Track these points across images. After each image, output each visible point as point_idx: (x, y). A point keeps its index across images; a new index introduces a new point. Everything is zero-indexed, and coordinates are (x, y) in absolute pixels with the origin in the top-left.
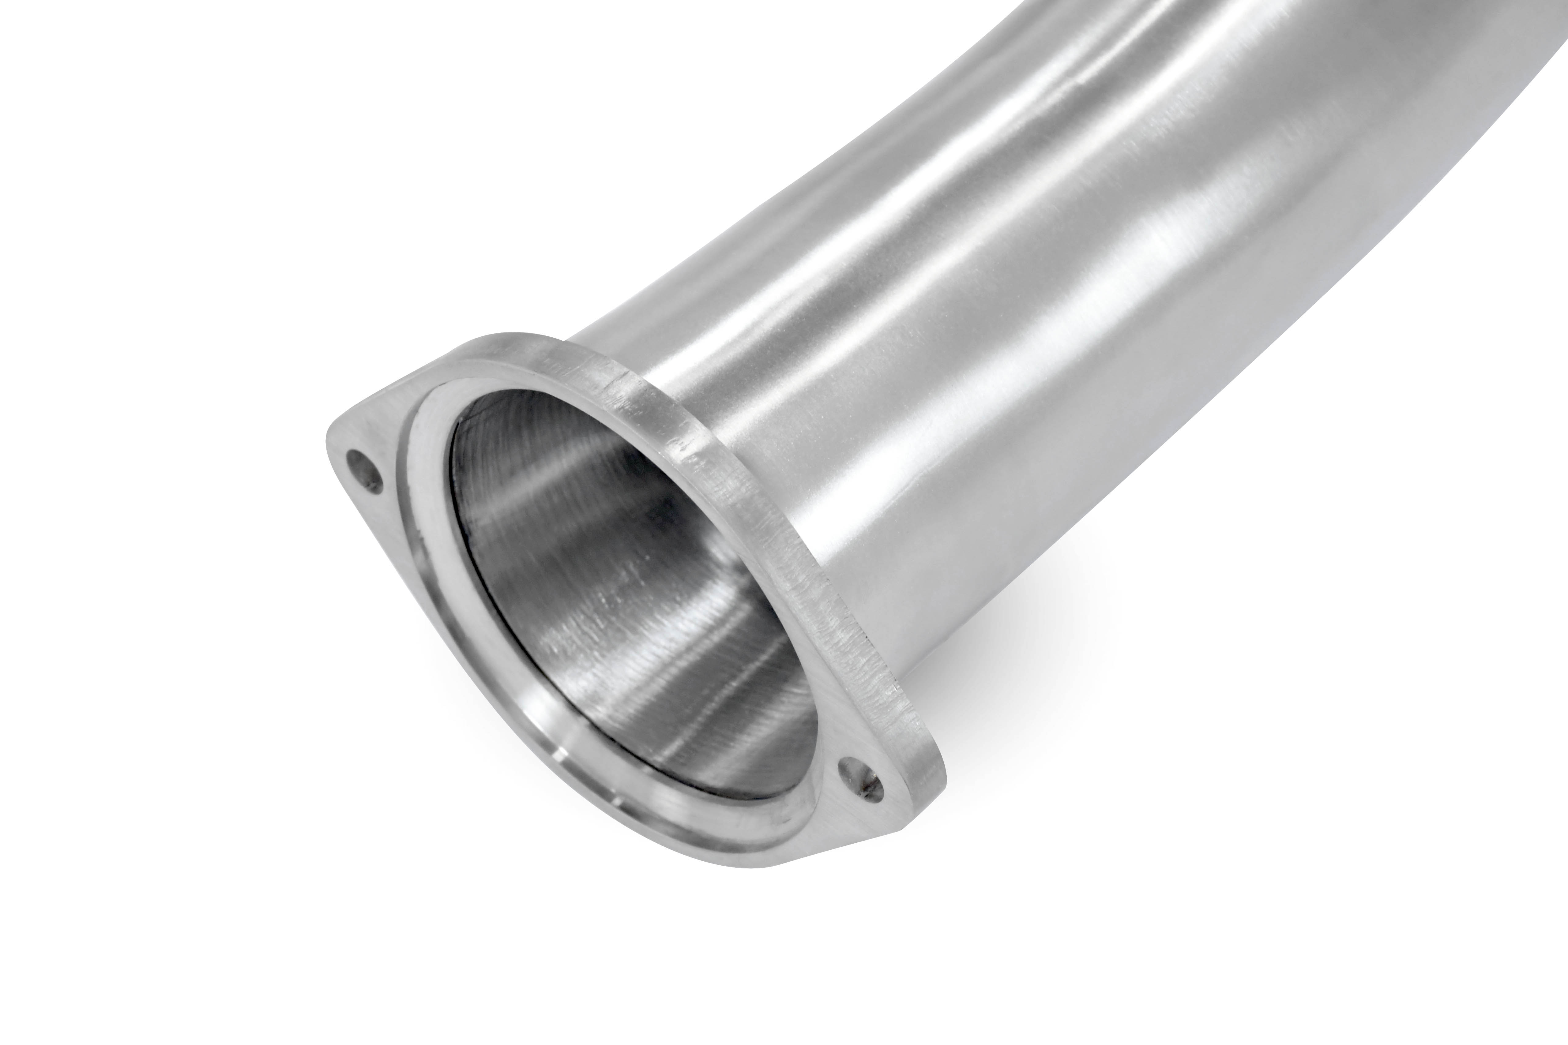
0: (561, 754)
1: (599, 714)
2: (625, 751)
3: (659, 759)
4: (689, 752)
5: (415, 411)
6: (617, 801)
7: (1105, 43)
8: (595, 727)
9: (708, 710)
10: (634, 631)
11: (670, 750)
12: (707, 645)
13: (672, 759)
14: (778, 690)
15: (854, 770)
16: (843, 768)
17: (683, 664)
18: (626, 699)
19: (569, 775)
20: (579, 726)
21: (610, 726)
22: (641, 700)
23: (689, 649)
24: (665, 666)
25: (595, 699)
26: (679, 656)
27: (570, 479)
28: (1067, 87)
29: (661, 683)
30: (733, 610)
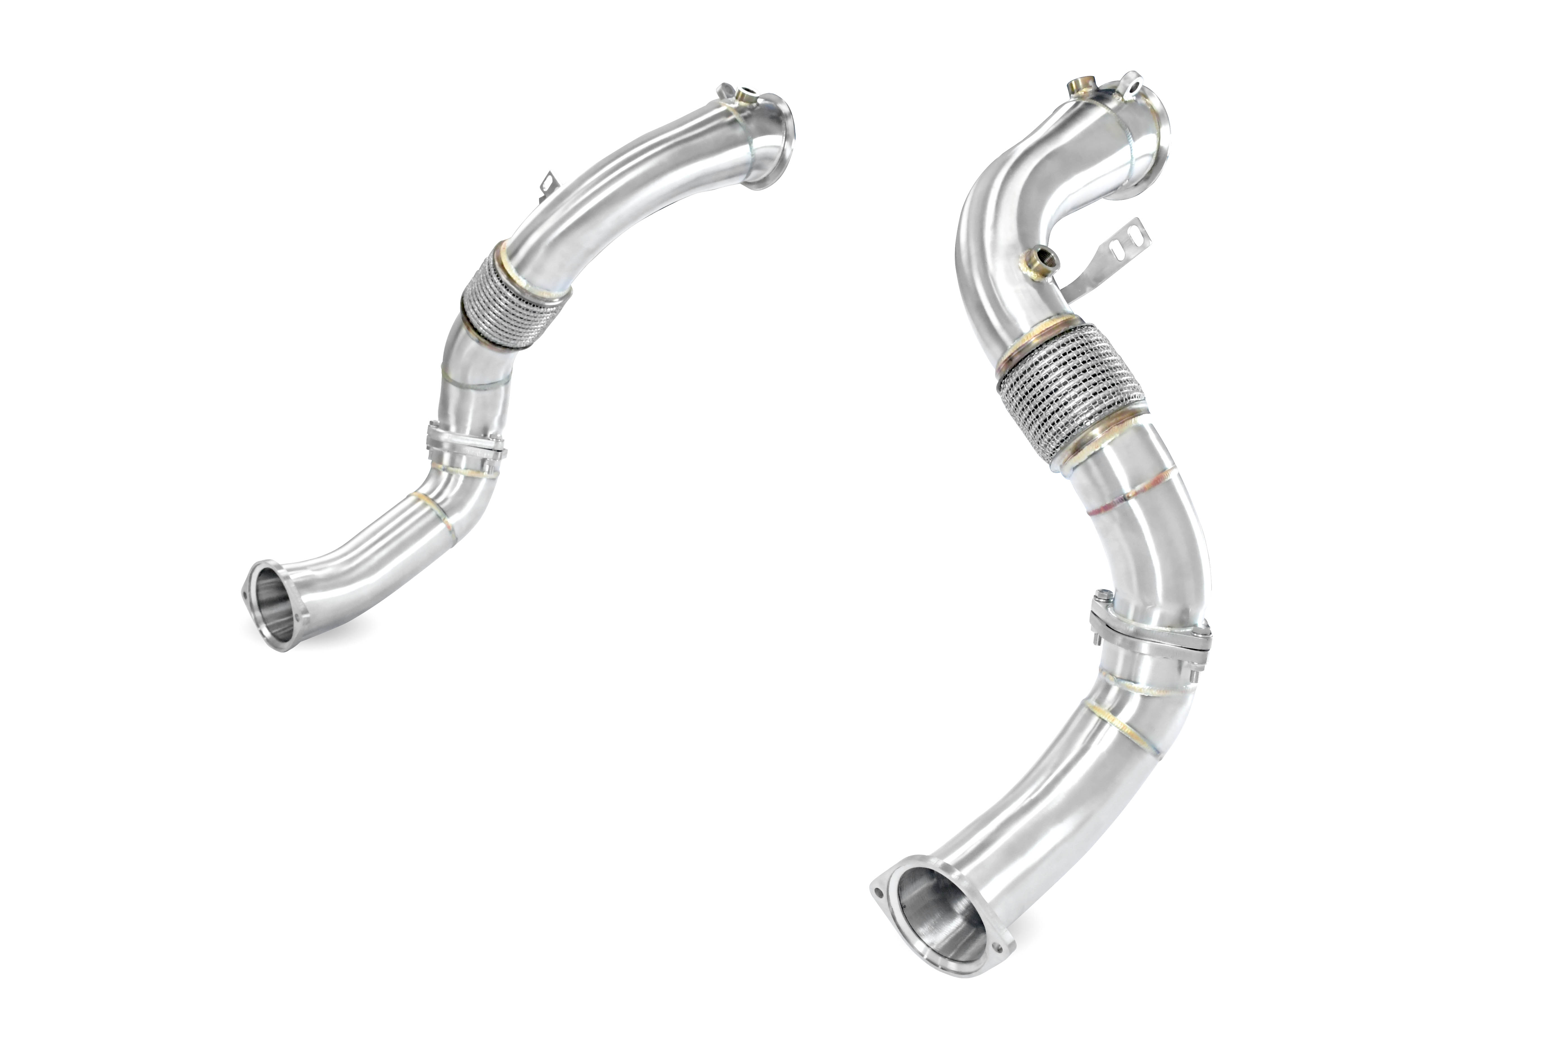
0: (926, 957)
1: (934, 947)
2: (941, 955)
3: (949, 957)
4: (956, 954)
5: (891, 876)
6: (940, 967)
7: (1033, 793)
8: (933, 950)
9: (959, 945)
10: (941, 929)
11: (951, 955)
12: (957, 931)
13: (953, 956)
14: (975, 940)
15: (996, 946)
16: (993, 946)
17: (952, 936)
18: (940, 944)
19: (928, 962)
20: (929, 950)
21: (937, 950)
22: (943, 944)
23: (953, 933)
24: (947, 937)
25: (933, 944)
26: (951, 934)
27: (919, 895)
28: (1029, 799)
29: (947, 941)
30: (962, 923)
